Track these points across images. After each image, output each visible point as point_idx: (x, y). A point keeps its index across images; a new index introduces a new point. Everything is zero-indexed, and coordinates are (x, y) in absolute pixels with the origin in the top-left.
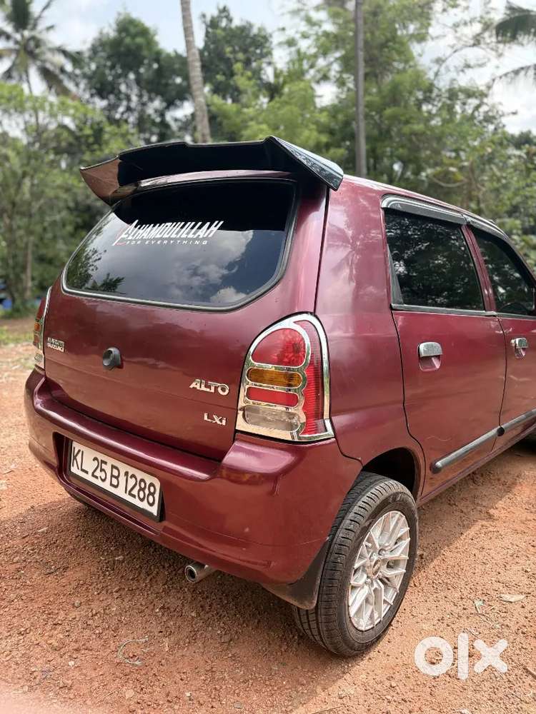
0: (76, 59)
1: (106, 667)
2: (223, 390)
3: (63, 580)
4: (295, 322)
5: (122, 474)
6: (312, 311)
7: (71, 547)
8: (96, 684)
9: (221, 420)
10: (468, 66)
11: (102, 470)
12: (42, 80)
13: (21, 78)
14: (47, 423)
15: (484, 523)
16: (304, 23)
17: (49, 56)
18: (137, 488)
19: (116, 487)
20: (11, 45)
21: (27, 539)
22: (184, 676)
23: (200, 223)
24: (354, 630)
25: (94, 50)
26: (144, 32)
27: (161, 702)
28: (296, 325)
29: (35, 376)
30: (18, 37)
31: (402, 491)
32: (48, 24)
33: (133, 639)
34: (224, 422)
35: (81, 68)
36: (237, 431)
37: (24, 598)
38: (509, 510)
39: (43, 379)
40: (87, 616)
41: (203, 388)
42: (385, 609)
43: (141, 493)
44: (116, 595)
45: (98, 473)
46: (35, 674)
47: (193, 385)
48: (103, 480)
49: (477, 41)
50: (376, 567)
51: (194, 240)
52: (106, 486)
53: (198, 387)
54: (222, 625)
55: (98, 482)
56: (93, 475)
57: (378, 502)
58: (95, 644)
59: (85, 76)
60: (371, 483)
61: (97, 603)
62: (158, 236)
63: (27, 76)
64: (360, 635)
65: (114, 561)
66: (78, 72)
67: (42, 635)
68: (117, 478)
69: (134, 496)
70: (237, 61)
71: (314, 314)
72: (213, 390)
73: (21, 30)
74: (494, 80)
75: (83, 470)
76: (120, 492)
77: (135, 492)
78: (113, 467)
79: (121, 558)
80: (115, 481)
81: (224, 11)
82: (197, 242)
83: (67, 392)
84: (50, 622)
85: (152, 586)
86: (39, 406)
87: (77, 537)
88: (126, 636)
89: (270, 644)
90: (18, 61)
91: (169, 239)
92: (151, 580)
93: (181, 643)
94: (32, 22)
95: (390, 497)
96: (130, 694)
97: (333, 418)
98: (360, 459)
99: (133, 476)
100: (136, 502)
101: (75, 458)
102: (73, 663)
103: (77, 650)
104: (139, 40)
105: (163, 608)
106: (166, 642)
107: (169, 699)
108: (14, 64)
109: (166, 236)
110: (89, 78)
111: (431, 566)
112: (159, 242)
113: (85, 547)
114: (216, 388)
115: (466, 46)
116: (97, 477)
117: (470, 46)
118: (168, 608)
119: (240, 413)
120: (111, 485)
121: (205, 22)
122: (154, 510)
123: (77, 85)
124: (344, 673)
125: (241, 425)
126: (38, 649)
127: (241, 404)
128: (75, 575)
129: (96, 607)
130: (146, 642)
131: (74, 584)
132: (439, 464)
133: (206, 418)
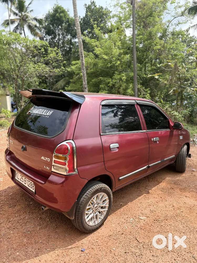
0: (40, 21)
1: (21, 233)
2: (49, 160)
3: (14, 209)
4: (66, 143)
5: (27, 181)
6: (72, 139)
7: (18, 199)
8: (17, 238)
9: (48, 168)
10: (179, 23)
11: (22, 179)
12: (29, 30)
13: (21, 29)
14: (9, 165)
15: (145, 194)
16: (120, 8)
17: (31, 21)
18: (30, 185)
19: (26, 184)
20: (18, 17)
21: (5, 197)
22: (41, 237)
23: (48, 110)
24: (87, 226)
25: (47, 18)
26: (63, 11)
27: (33, 243)
28: (66, 144)
29: (7, 150)
30: (20, 14)
31: (104, 187)
32: (31, 9)
33: (30, 226)
34: (49, 169)
35: (42, 25)
36: (52, 171)
37: (2, 214)
38: (155, 191)
39: (9, 151)
40: (18, 220)
41: (44, 159)
42: (99, 220)
43: (31, 186)
44: (28, 214)
45: (21, 180)
46: (1, 235)
47: (42, 158)
48: (23, 182)
49: (183, 14)
50: (96, 208)
51: (46, 115)
52: (23, 183)
53: (43, 158)
54: (55, 223)
55: (21, 182)
56: (20, 180)
57: (94, 190)
58: (19, 227)
59: (43, 27)
60: (94, 185)
61: (22, 216)
62: (38, 113)
63: (23, 28)
64: (90, 227)
65: (30, 204)
66: (41, 26)
67: (5, 224)
68: (26, 181)
69: (29, 187)
70: (94, 24)
71: (73, 140)
72: (46, 160)
73: (21, 12)
74: (189, 28)
75: (18, 178)
76: (26, 185)
77: (30, 186)
78: (25, 178)
79: (32, 203)
80: (25, 182)
81: (93, 3)
82: (46, 116)
83: (15, 155)
84: (8, 221)
85: (39, 212)
86: (7, 159)
87: (20, 196)
88: (28, 225)
89: (67, 229)
90: (20, 23)
91: (40, 114)
92: (39, 210)
93: (43, 228)
94: (25, 9)
95: (99, 189)
96: (25, 240)
97: (78, 168)
98: (87, 179)
99: (29, 181)
100: (30, 188)
101: (16, 175)
102: (12, 232)
103: (14, 229)
104: (62, 14)
105: (40, 218)
106: (38, 227)
107: (35, 242)
108: (19, 24)
109: (39, 113)
110: (45, 28)
111: (123, 208)
112: (37, 115)
113: (22, 200)
114: (47, 159)
115: (179, 16)
116: (21, 181)
117: (180, 16)
118: (42, 218)
119: (53, 167)
120: (25, 183)
121: (86, 7)
122: (34, 191)
123: (41, 31)
124: (85, 237)
125: (53, 170)
126: (3, 228)
127: (53, 164)
128: (17, 208)
129: (22, 217)
130: (33, 227)
131: (17, 210)
132: (120, 178)
133: (45, 167)
